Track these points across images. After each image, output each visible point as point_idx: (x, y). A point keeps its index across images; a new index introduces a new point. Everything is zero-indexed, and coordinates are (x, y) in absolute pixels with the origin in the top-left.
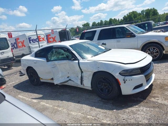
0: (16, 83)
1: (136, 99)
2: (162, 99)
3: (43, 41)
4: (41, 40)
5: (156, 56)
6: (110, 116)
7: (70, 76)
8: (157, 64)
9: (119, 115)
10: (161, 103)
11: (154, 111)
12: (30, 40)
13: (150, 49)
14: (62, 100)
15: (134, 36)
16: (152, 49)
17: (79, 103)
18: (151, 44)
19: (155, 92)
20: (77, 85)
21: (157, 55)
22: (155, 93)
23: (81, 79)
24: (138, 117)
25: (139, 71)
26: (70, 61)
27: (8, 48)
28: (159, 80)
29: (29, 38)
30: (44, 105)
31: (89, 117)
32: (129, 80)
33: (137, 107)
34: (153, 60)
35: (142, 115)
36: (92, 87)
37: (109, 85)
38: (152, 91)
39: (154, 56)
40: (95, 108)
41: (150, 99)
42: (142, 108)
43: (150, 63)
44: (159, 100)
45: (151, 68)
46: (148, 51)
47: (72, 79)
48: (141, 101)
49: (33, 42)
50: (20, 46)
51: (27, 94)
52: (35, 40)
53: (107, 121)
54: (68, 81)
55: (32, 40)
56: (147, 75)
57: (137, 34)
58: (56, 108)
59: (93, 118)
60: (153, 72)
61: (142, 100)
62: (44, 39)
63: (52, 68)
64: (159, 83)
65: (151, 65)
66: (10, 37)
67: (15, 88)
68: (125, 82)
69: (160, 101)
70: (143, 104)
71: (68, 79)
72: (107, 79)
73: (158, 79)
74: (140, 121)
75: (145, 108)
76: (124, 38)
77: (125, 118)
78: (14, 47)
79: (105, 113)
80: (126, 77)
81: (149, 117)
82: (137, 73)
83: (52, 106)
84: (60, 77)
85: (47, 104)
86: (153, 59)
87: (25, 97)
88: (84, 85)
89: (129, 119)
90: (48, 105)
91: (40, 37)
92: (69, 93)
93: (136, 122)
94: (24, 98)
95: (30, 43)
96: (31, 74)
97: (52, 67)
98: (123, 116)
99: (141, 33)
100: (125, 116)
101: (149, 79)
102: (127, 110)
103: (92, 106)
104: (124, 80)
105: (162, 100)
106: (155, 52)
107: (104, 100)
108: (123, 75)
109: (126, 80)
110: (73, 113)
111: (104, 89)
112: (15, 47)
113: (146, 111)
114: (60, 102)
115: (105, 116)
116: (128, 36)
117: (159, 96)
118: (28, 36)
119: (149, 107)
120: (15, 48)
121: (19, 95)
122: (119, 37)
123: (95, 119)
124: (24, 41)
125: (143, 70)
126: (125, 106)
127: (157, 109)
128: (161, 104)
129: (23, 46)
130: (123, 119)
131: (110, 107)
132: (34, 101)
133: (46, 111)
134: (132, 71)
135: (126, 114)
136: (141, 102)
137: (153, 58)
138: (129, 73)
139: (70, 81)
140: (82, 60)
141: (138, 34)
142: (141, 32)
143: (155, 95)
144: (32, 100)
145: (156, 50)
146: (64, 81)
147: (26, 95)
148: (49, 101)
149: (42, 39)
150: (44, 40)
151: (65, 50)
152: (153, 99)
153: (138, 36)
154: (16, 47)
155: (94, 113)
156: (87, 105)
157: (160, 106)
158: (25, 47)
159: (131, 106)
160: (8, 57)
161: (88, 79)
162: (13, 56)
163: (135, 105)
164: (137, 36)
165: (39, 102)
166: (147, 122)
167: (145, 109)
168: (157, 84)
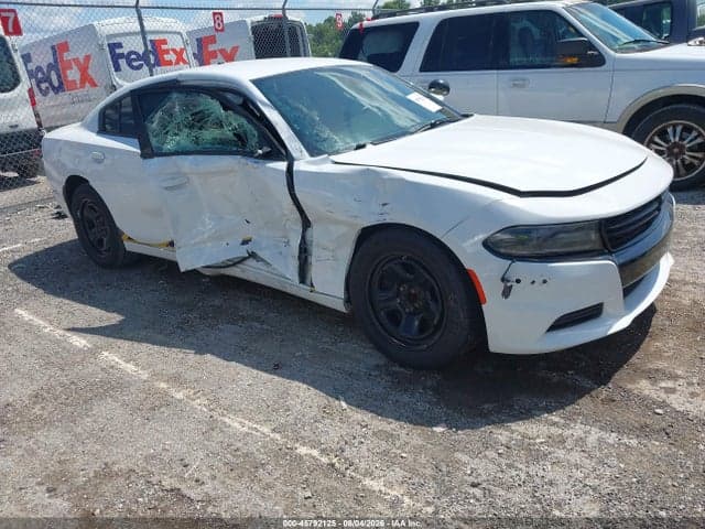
0: (28, 247)
1: (555, 380)
2: (691, 389)
3: (177, 63)
4: (167, 57)
5: (690, 167)
6: (410, 459)
7: (254, 237)
8: (690, 206)
9: (459, 455)
10: (681, 409)
11: (642, 454)
12: (116, 58)
13: (670, 130)
14: (200, 351)
15: (598, 60)
16: (679, 129)
17: (275, 374)
18: (674, 106)
19: (660, 348)
20: (279, 282)
21: (696, 162)
22: (659, 354)
23: (299, 258)
24: (550, 476)
25: (594, 236)
26: (249, 163)
27: (12, 89)
28: (690, 287)
29: (113, 47)
30: (112, 367)
31: (303, 450)
32: (533, 282)
33: (556, 419)
34: (674, 187)
35: (577, 467)
36: (348, 301)
37: (429, 297)
38: (647, 339)
39: (681, 168)
40: (344, 404)
41: (629, 386)
42: (578, 430)
43: (658, 200)
44: (673, 391)
45: (662, 224)
46: (657, 139)
47: (260, 253)
48: (580, 392)
49: (133, 68)
50: (74, 81)
51: (55, 302)
52: (139, 58)
53: (390, 485)
54: (244, 259)
55: (127, 57)
56: (633, 261)
57: (616, 51)
58: (163, 385)
59: (325, 460)
60: (665, 245)
61: (587, 383)
62: (184, 56)
63: (166, 188)
64: (687, 302)
65: (659, 209)
66: (11, 30)
67: (13, 271)
68: (506, 293)
69: (678, 402)
70: (591, 405)
71: (242, 252)
72: (424, 268)
73: (686, 284)
74: (559, 505)
75: (594, 430)
76: (549, 67)
77: (484, 477)
78: (47, 85)
79: (389, 436)
80: (519, 264)
81: (607, 487)
82: (577, 248)
83: (145, 376)
84: (206, 236)
85: (128, 362)
86: (673, 182)
87: (44, 318)
88: (312, 285)
89: (501, 485)
90: (130, 367)
91: (164, 47)
92: (243, 318)
93: (538, 506)
94: (38, 321)
95: (117, 68)
96: (85, 213)
97: (165, 184)
98: (475, 463)
99: (636, 46)
100: (483, 467)
101: (641, 280)
102: (501, 435)
103: (336, 393)
104: (503, 280)
105: (693, 395)
106: (691, 149)
107: (401, 366)
108: (502, 251)
109: (518, 281)
110: (235, 423)
111: (404, 316)
112: (51, 84)
113: (600, 450)
114: (192, 357)
115: (386, 453)
116: (569, 61)
117: (679, 372)
118: (110, 37)
119: (619, 430)
120: (54, 88)
121: (19, 305)
122: (525, 63)
123: (333, 465)
124: (88, 58)
125: (616, 234)
126: (498, 413)
127: (657, 446)
128: (684, 415)
129: (87, 84)
130: (471, 479)
131: (420, 406)
132: (78, 344)
133: (110, 400)
134: (554, 235)
135: (491, 454)
136: (581, 397)
137: (677, 173)
138: (535, 242)
139: (251, 262)
140: (308, 158)
141: (622, 50)
142: (636, 41)
143: (661, 364)
144: (68, 334)
145: (696, 138)
146: (224, 259)
147: (47, 311)
148: (145, 347)
149: (171, 57)
150: (185, 62)
151: (228, 101)
152: (644, 387)
153: (620, 60)
154: (56, 84)
155: (333, 432)
156: (312, 383)
157: (675, 428)
158: (96, 86)
159: (526, 414)
160: (16, 130)
161: (335, 259)
162: (36, 126)
163: (549, 411)
164: (615, 59)
165: (94, 352)
166: (593, 511)
167: (594, 435)
168: (678, 308)
